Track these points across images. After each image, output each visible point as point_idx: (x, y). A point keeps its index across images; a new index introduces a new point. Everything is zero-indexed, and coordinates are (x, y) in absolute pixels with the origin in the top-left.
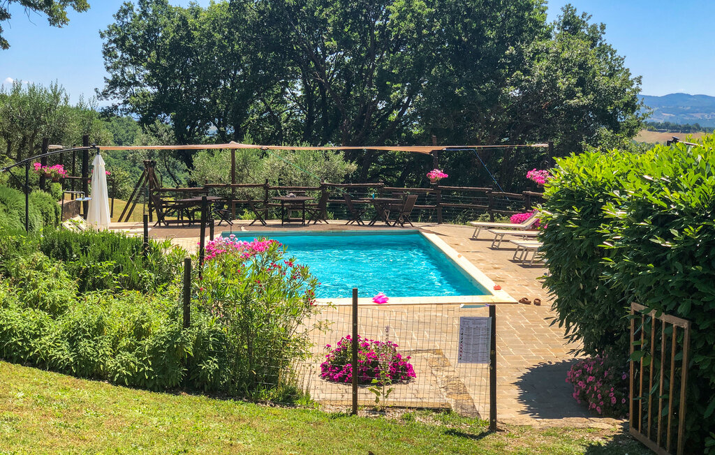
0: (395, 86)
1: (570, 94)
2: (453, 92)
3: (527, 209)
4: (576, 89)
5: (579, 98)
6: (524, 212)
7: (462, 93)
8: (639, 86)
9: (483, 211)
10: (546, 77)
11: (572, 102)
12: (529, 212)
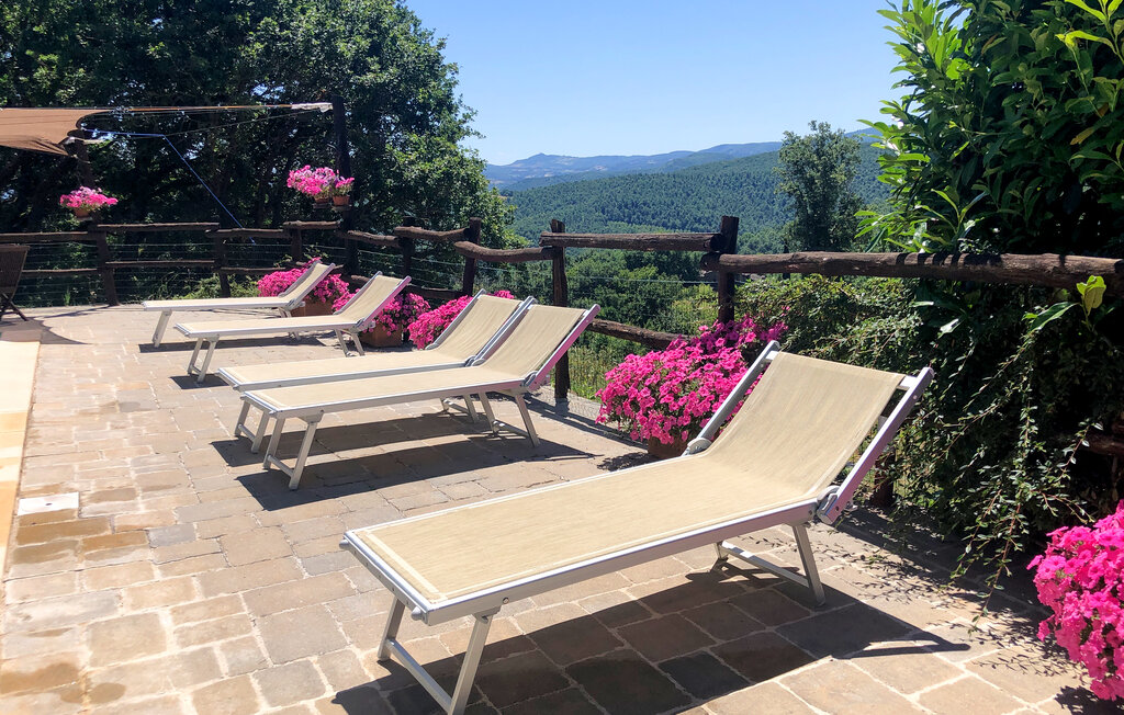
0: (45, 58)
1: (359, 66)
2: (144, 53)
3: (295, 260)
4: (369, 60)
5: (374, 72)
6: (288, 267)
7: (160, 52)
8: (455, 75)
9: (204, 272)
10: (317, 36)
11: (364, 78)
12: (299, 267)
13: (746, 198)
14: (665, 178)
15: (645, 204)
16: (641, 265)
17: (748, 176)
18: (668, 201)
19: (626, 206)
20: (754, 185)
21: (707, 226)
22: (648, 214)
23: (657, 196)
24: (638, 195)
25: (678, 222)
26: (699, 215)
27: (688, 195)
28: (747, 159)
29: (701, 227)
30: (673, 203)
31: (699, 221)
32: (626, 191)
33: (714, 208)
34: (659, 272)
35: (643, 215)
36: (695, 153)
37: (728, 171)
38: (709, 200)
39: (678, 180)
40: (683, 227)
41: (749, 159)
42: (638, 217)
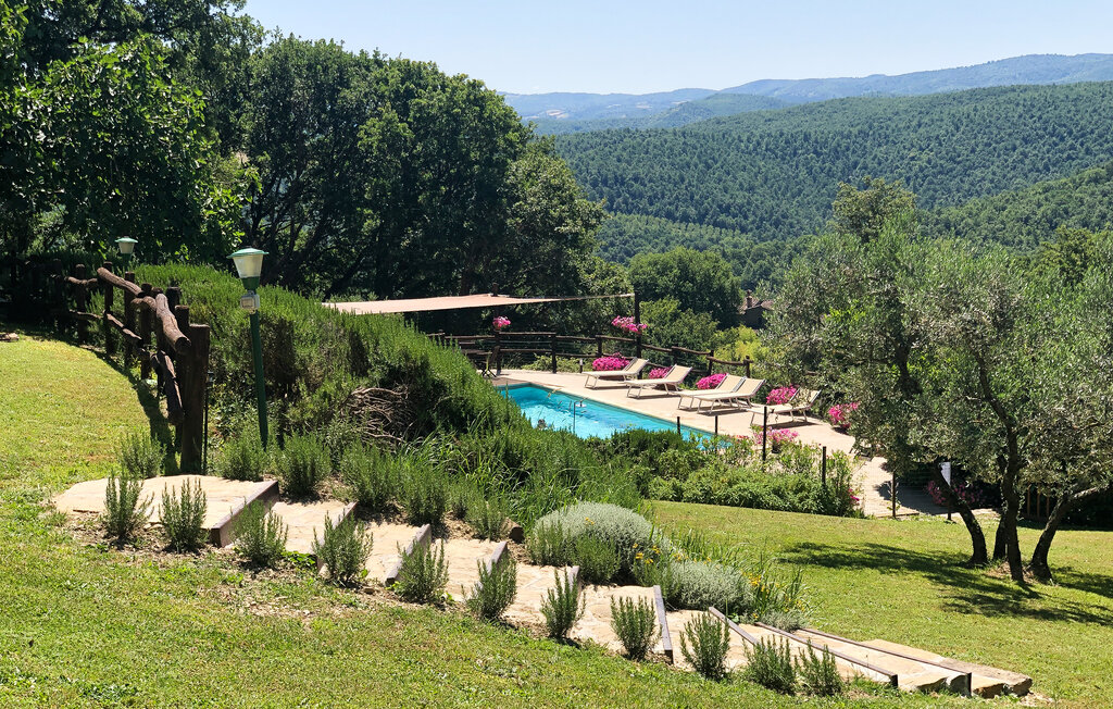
13: (803, 173)
14: (669, 137)
15: (636, 179)
16: (656, 297)
17: (806, 138)
18: (675, 174)
19: (605, 182)
20: (815, 152)
21: (740, 219)
22: (641, 196)
23: (657, 168)
24: (624, 165)
25: (692, 211)
26: (727, 199)
27: (709, 167)
28: (803, 108)
29: (730, 220)
30: (683, 180)
31: (726, 210)
32: (605, 157)
33: (751, 189)
34: (683, 308)
35: (633, 196)
36: (717, 95)
37: (773, 128)
38: (743, 176)
39: (692, 141)
40: (700, 220)
41: (808, 110)
42: (625, 202)
